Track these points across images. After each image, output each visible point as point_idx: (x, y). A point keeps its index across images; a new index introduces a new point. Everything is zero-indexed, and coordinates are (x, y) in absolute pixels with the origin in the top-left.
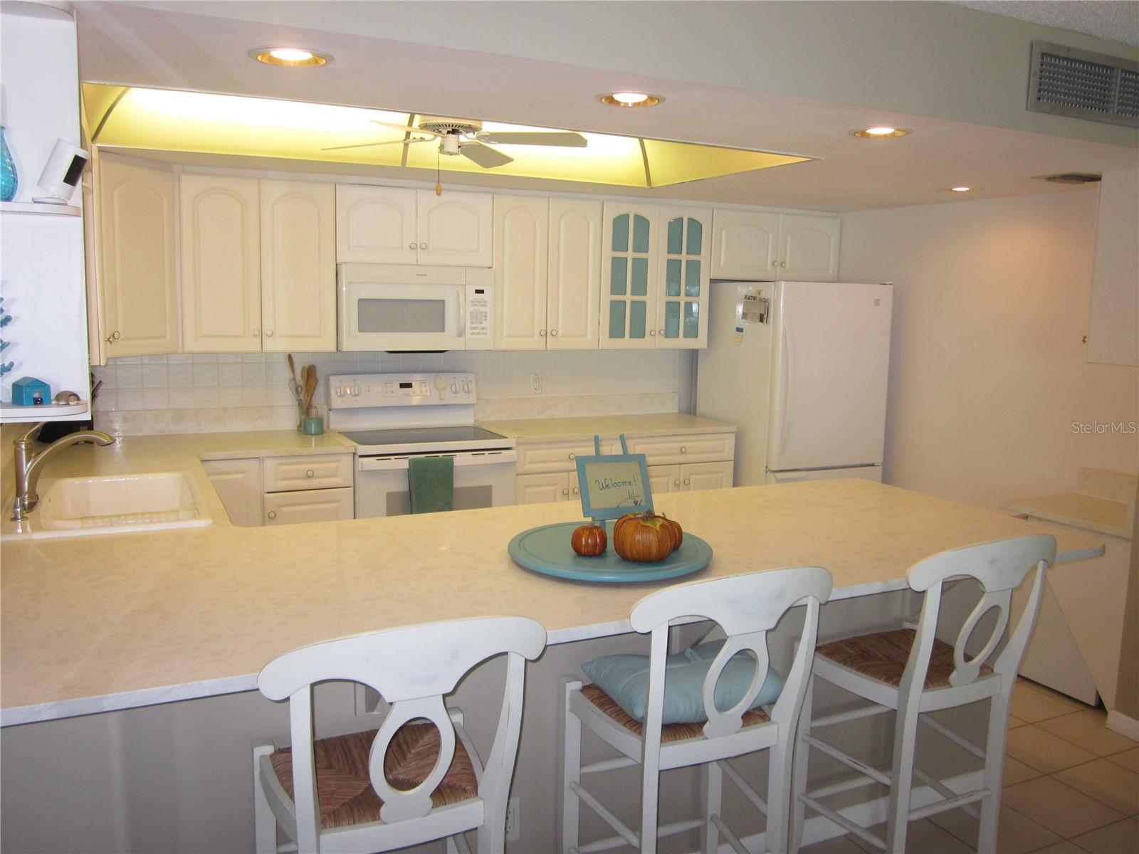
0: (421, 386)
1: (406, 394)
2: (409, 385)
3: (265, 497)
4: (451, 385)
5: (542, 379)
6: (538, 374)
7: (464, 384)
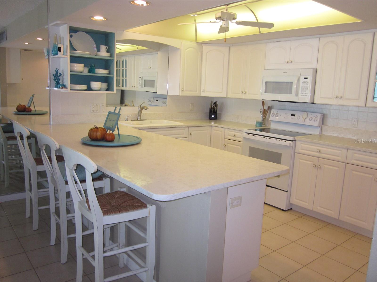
0: (298, 116)
1: (292, 119)
2: (294, 115)
3: (224, 140)
4: (309, 117)
5: (358, 121)
6: (356, 118)
7: (315, 118)
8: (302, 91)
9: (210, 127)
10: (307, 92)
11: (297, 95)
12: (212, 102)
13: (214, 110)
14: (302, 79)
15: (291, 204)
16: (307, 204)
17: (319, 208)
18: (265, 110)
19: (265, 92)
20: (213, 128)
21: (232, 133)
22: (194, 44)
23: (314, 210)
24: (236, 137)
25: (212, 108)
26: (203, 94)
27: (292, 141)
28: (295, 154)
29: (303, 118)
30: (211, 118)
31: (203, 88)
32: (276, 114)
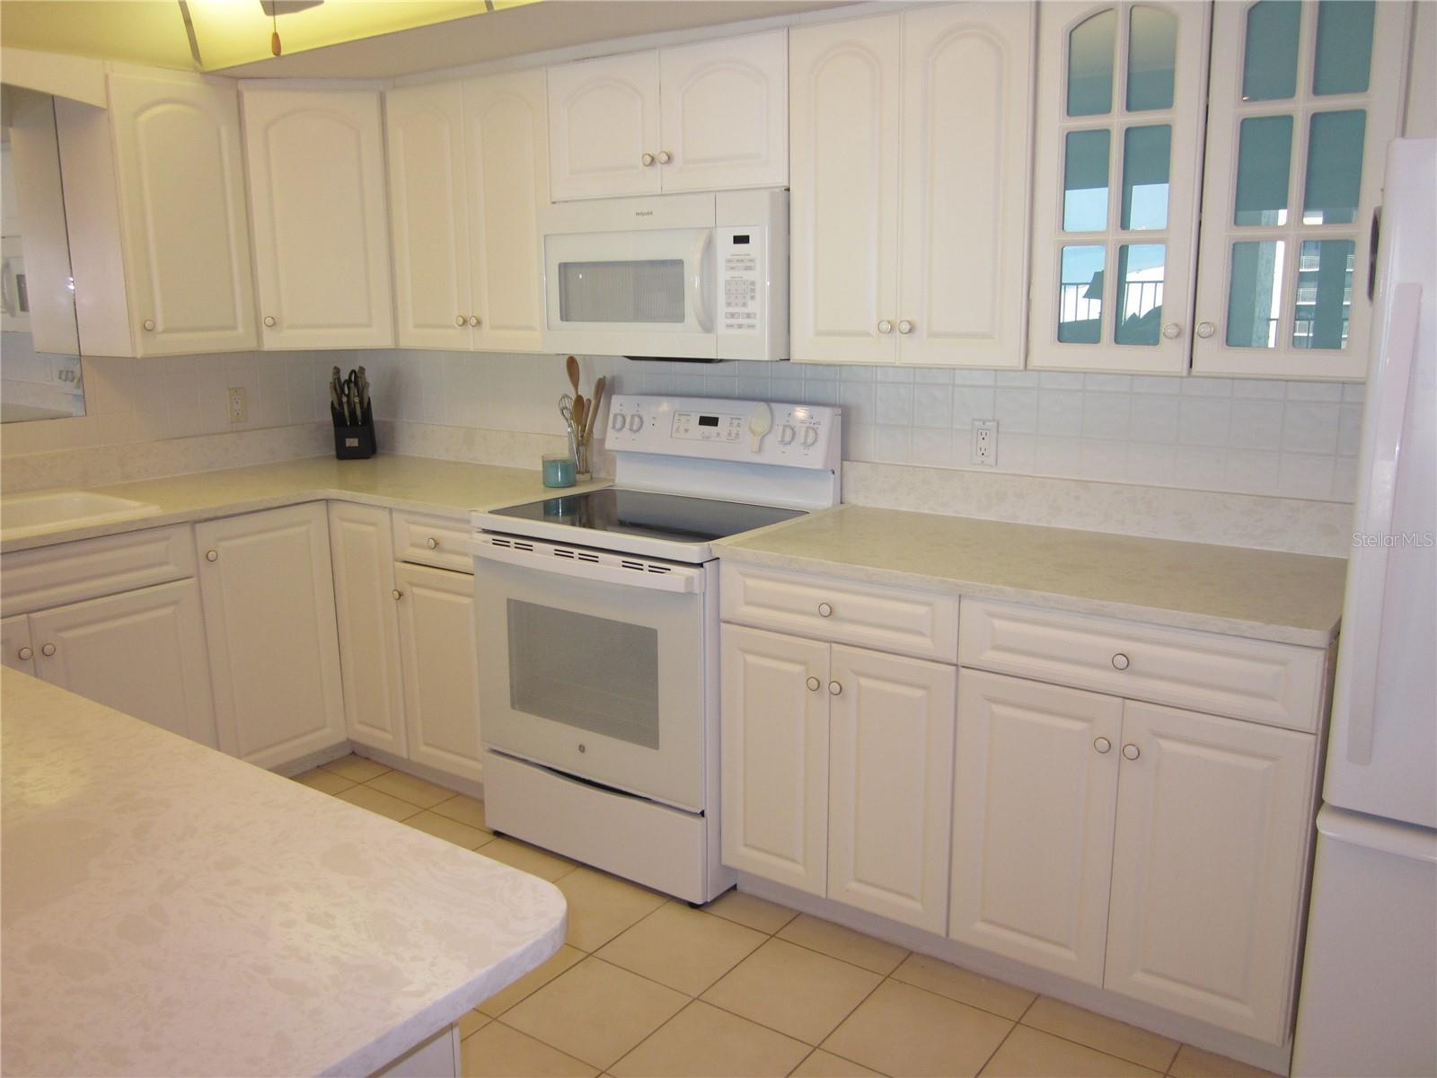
0: (731, 425)
1: (706, 437)
2: (713, 422)
3: (394, 566)
4: (781, 428)
5: (998, 432)
6: (989, 421)
7: (808, 428)
8: (729, 304)
9: (321, 507)
10: (753, 307)
11: (708, 326)
12: (337, 371)
13: (353, 413)
14: (725, 247)
15: (729, 870)
16: (799, 869)
17: (853, 885)
18: (579, 399)
19: (565, 316)
20: (337, 509)
21: (427, 531)
22: (187, 83)
23: (832, 896)
24: (443, 551)
25: (341, 403)
26: (273, 342)
27: (701, 565)
28: (719, 627)
29: (753, 432)
30: (343, 454)
31: (267, 309)
32: (633, 416)
